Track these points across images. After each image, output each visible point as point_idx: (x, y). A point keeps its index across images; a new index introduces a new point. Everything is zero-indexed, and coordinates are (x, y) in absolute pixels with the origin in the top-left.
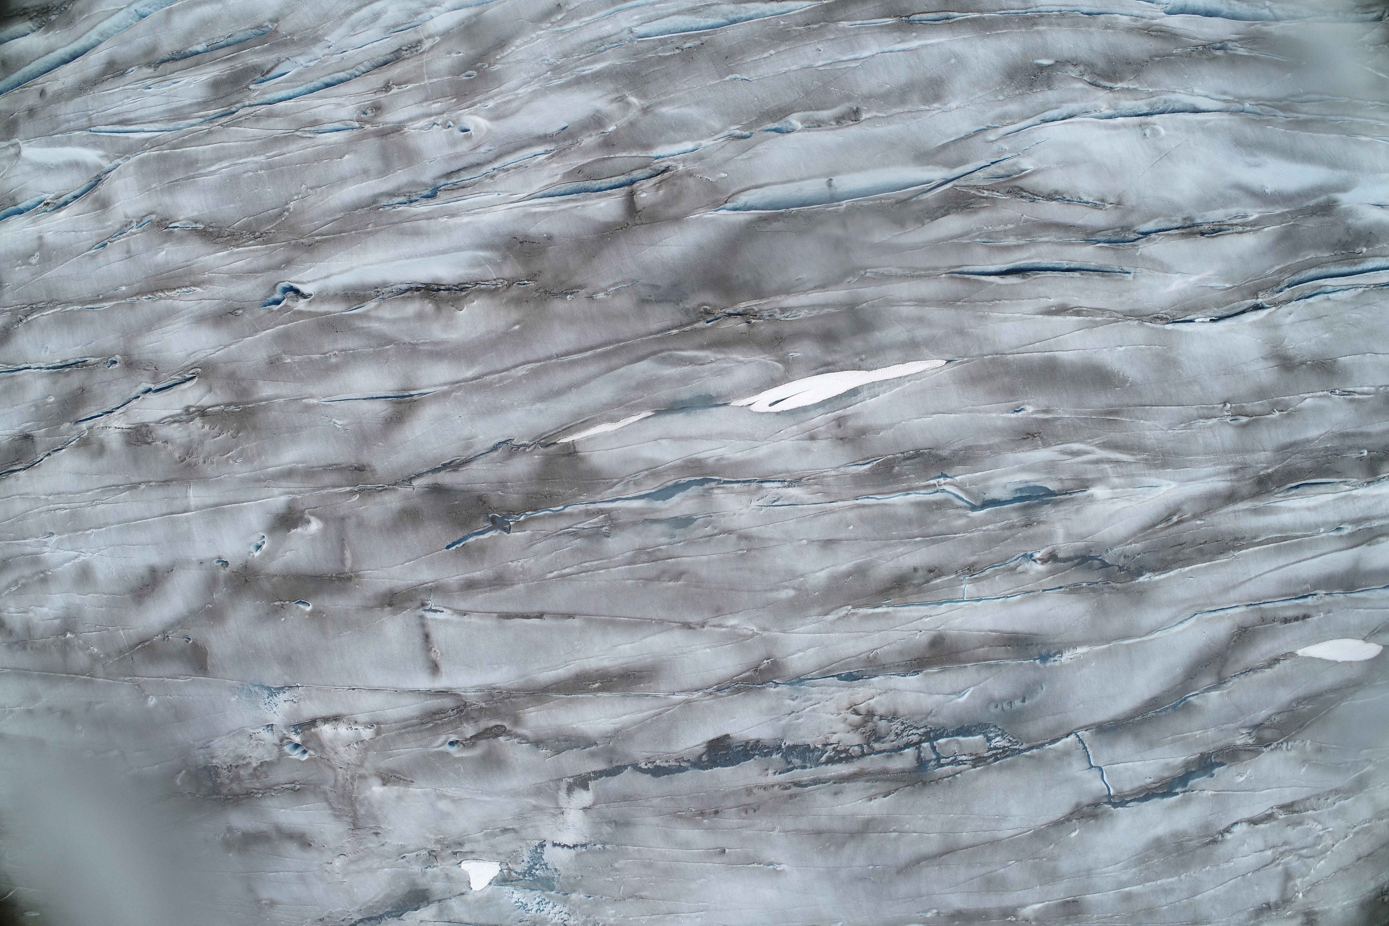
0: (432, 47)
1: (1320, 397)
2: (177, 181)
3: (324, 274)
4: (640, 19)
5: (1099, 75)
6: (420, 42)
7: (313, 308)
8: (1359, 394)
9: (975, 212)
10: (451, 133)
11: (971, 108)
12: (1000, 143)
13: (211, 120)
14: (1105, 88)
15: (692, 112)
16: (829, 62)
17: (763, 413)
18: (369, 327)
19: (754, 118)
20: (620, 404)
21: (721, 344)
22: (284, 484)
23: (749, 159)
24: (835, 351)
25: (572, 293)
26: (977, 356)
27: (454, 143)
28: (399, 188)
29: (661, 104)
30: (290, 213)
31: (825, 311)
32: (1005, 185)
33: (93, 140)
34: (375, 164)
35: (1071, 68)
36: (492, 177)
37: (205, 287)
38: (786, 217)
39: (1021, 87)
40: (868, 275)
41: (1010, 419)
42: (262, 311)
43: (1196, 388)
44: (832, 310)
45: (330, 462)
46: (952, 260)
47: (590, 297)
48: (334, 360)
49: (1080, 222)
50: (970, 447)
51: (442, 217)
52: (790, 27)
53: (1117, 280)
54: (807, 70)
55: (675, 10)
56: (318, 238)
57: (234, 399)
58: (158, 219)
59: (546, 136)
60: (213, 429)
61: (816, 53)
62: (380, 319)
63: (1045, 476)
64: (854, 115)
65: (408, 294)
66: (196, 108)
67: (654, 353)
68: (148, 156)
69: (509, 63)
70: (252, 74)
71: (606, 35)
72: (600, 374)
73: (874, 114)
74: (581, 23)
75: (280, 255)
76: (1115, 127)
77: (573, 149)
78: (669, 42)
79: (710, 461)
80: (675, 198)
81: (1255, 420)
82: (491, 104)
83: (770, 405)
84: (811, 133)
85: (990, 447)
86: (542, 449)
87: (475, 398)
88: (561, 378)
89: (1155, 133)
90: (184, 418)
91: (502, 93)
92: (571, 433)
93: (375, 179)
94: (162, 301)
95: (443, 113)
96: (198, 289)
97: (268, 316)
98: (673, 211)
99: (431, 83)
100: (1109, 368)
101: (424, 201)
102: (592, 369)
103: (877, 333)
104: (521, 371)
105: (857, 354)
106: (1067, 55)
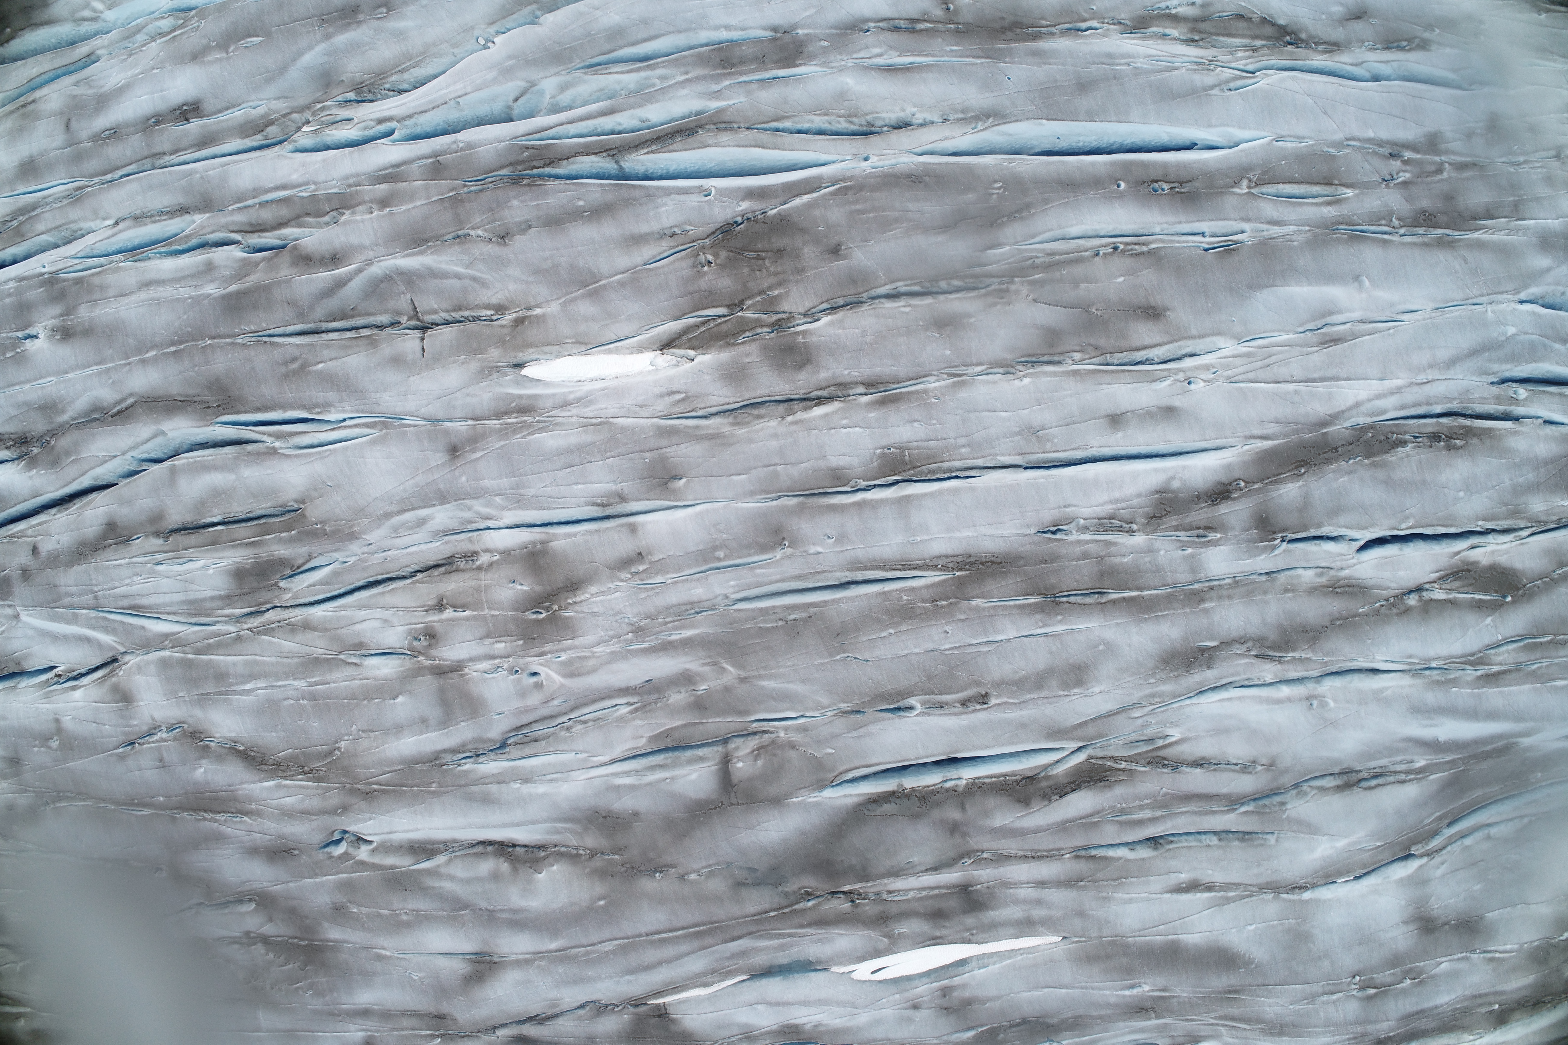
0: (491, 565)
1: (1459, 959)
2: (207, 694)
3: (387, 830)
4: (737, 585)
5: (1268, 648)
6: (475, 553)
7: (377, 860)
8: (1500, 952)
9: (1109, 787)
10: (519, 681)
11: (1116, 692)
12: (1146, 718)
13: (239, 619)
14: (1272, 659)
15: (798, 688)
16: (957, 645)
17: (865, 981)
18: (441, 888)
19: (867, 699)
20: (714, 971)
21: (823, 922)
22: (360, 1022)
23: (859, 737)
24: (944, 927)
25: (661, 872)
26: (1095, 937)
27: (522, 694)
28: (463, 745)
29: (761, 677)
30: (342, 753)
31: (936, 892)
32: (1146, 756)
33: (102, 624)
34: (434, 713)
35: (1238, 646)
36: (569, 729)
37: (254, 818)
38: (899, 797)
39: (1177, 669)
40: (985, 855)
41: (1124, 996)
42: (320, 856)
43: (1326, 963)
44: (944, 891)
45: (408, 1008)
46: (1079, 841)
47: (682, 877)
48: (404, 917)
49: (1225, 791)
50: (1080, 1016)
51: (514, 781)
52: (914, 603)
53: (1257, 846)
54: (932, 654)
55: (778, 577)
56: (375, 787)
57: (299, 934)
58: (190, 730)
59: (628, 689)
60: (278, 958)
61: (943, 635)
62: (452, 878)
63: (1155, 1035)
64: (983, 699)
65: (480, 849)
66: (219, 603)
67: (750, 934)
68: (171, 657)
69: (582, 612)
70: (281, 568)
71: (696, 600)
72: (693, 952)
73: (1005, 699)
74: (668, 579)
75: (335, 799)
76: (1279, 701)
77: (659, 705)
78: (771, 612)
79: (808, 1027)
80: (775, 772)
81: (1383, 990)
82: (564, 657)
83: (873, 973)
84: (932, 718)
85: (1100, 1017)
86: (631, 1009)
87: (560, 970)
88: (651, 955)
89: (1323, 705)
90: (245, 941)
91: (575, 647)
92: (662, 997)
93: (435, 731)
94: (207, 823)
95: (508, 657)
96: (245, 818)
97: (328, 862)
98: (773, 790)
99: (492, 616)
100: (1235, 950)
101: (492, 756)
102: (684, 948)
103: (991, 912)
104: (609, 946)
105: (968, 930)
106: (1234, 634)
